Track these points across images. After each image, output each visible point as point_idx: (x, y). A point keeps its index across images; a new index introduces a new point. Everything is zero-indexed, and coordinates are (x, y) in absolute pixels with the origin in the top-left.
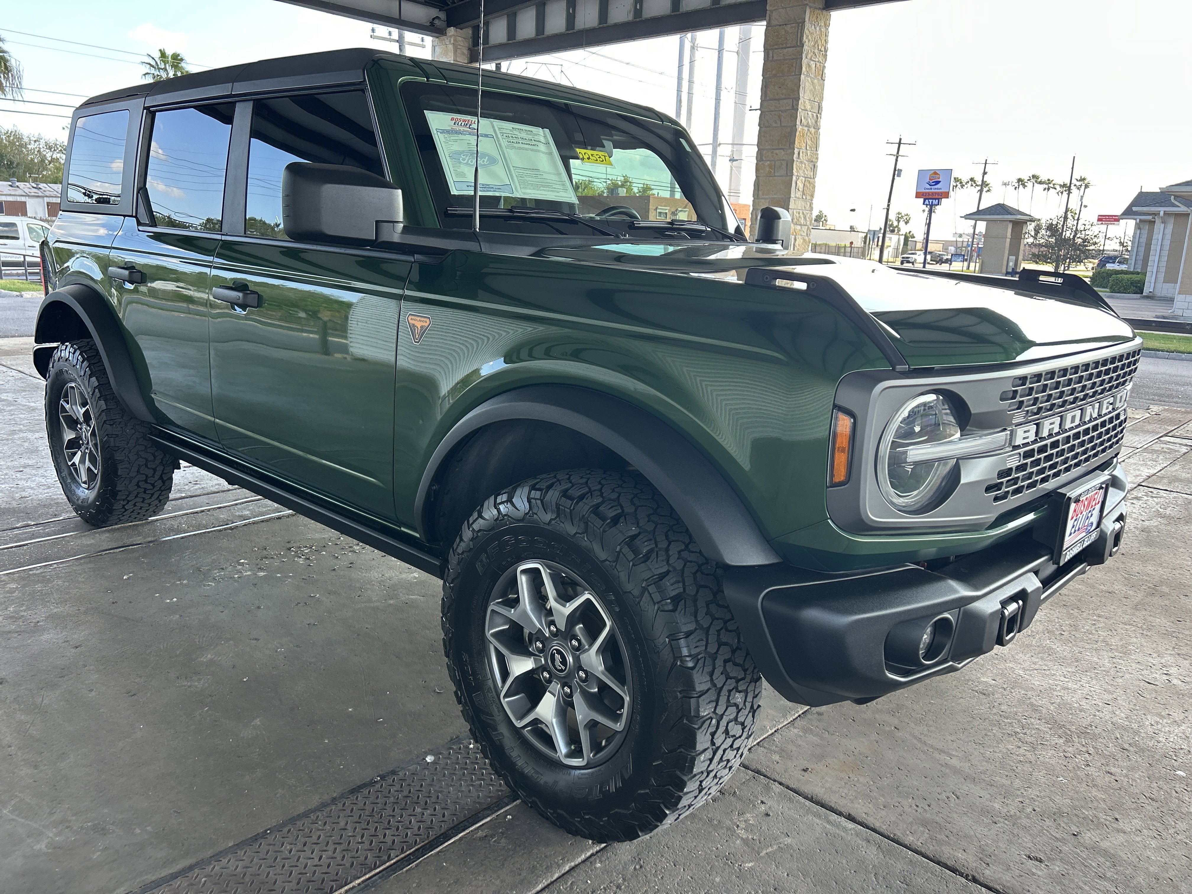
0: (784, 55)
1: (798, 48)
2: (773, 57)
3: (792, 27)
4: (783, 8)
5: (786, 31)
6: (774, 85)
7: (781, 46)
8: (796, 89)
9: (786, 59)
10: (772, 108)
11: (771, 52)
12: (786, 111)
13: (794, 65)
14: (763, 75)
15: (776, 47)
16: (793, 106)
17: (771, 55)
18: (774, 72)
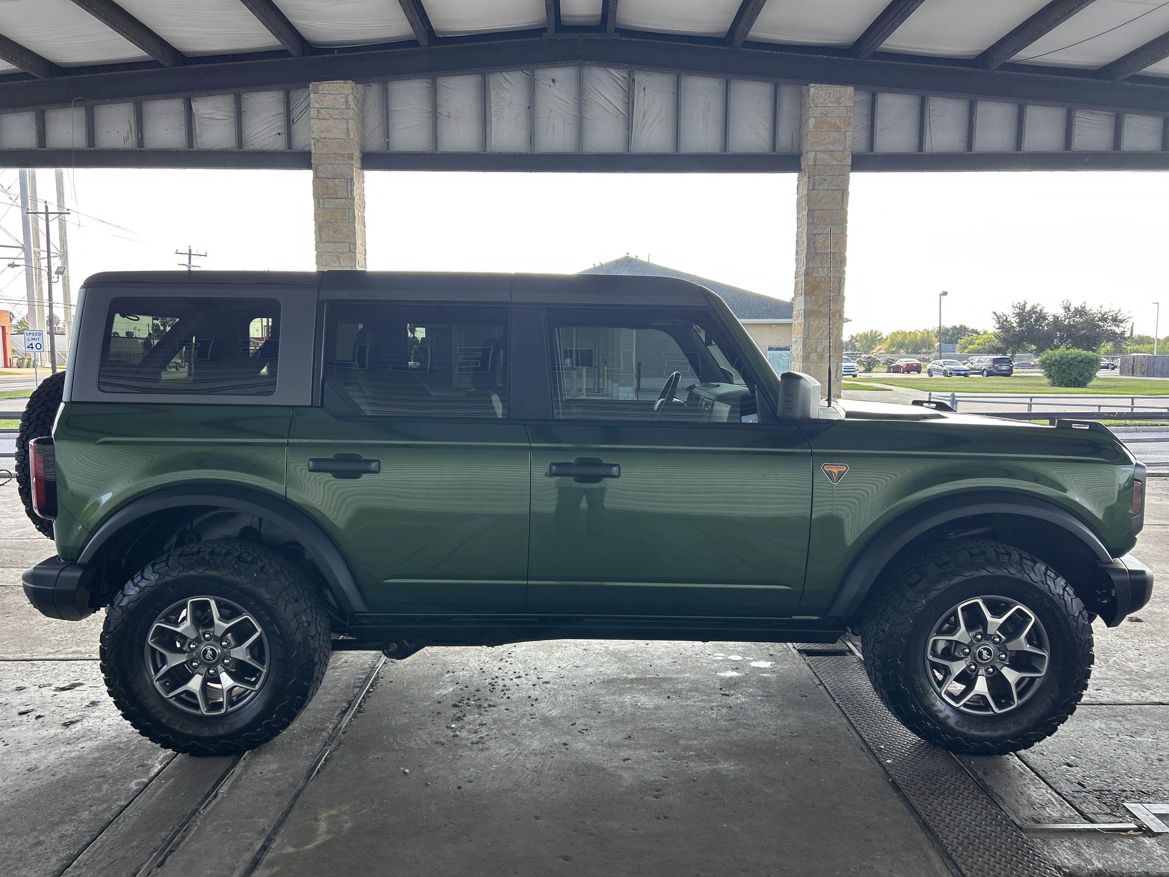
0: (335, 204)
1: (349, 200)
2: (324, 205)
3: (341, 182)
4: (329, 164)
5: (335, 184)
6: (329, 230)
7: (331, 196)
8: (351, 234)
9: (338, 209)
10: (330, 250)
11: (321, 200)
12: (344, 253)
13: (347, 214)
14: (315, 220)
15: (326, 196)
16: (350, 249)
17: (321, 202)
18: (327, 218)
